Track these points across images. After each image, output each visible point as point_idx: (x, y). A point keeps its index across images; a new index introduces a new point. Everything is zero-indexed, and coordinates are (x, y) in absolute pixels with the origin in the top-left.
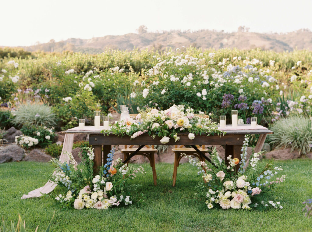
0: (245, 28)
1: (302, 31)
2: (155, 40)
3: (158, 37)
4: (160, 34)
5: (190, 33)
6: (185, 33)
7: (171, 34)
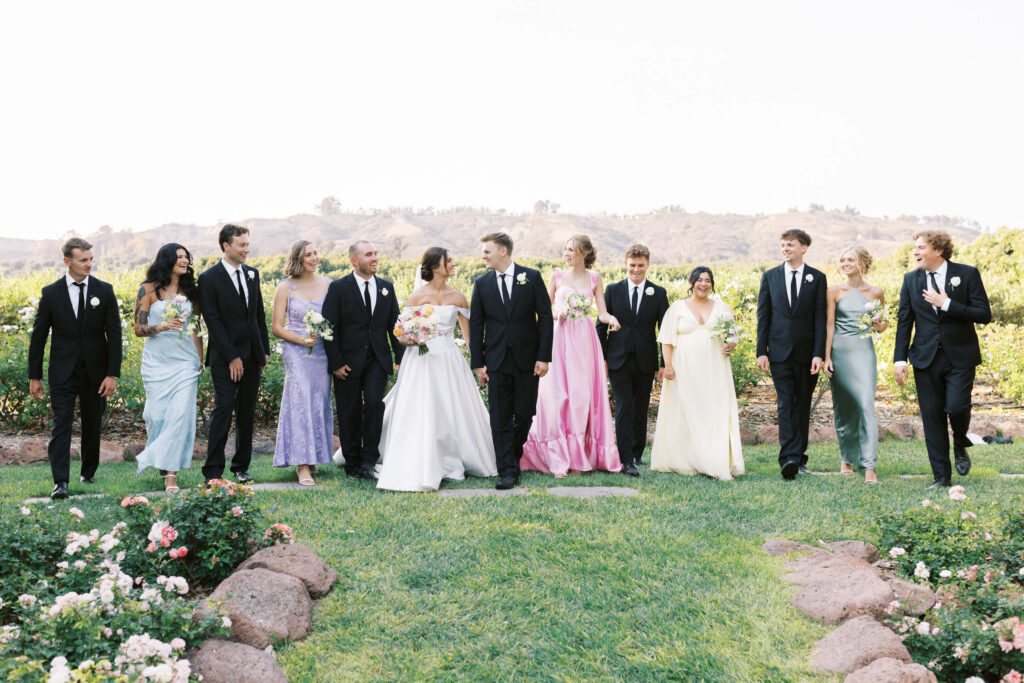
0: (549, 205)
1: (669, 210)
2: (355, 229)
3: (362, 223)
4: (368, 217)
5: (432, 214)
6: (421, 214)
7: (390, 216)
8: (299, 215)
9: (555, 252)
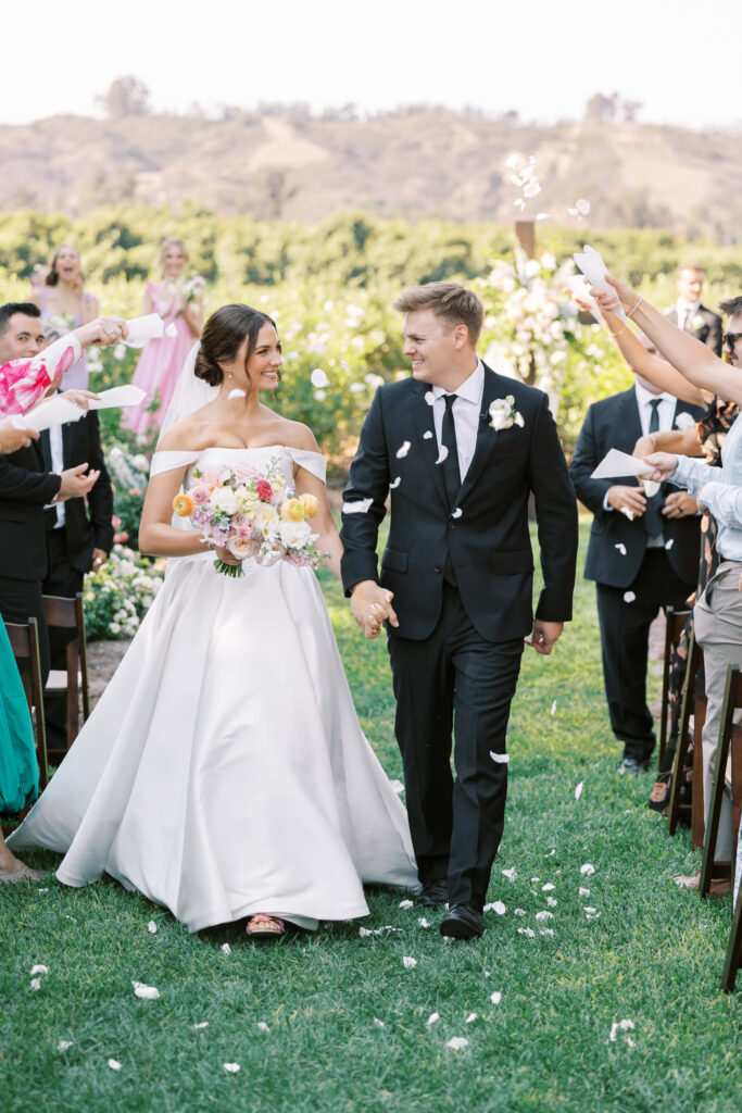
0: (619, 103)
2: (179, 150)
3: (197, 137)
4: (206, 124)
5: (353, 118)
6: (330, 117)
7: (259, 123)
8: (57, 117)
9: (628, 210)
